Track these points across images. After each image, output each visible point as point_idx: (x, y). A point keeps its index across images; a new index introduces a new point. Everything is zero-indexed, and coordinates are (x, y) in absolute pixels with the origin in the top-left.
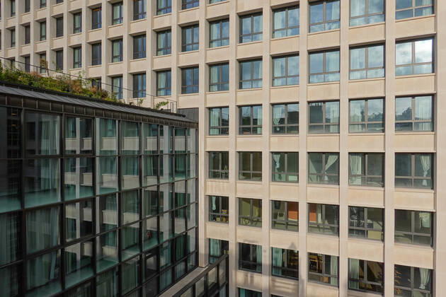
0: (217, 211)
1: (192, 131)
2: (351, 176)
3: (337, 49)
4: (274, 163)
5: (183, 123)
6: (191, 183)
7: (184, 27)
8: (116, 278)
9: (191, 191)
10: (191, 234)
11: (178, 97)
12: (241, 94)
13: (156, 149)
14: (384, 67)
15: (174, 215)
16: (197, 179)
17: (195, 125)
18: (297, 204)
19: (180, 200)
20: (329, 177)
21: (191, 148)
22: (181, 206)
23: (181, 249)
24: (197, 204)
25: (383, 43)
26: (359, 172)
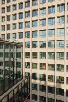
0: (27, 66)
1: (21, 47)
2: (57, 57)
3: (54, 29)
4: (40, 55)
5: (19, 46)
6: (21, 59)
7: (19, 23)
8: (3, 82)
9: (21, 61)
10: (21, 71)
11: (18, 39)
12: (33, 39)
13: (13, 51)
14: (64, 33)
15: (17, 67)
16: (22, 59)
17: (22, 46)
18: (45, 64)
19: (19, 63)
20: (52, 58)
21: (21, 51)
22: (19, 65)
23: (19, 75)
24: (22, 64)
25: (64, 28)
26: (59, 57)
